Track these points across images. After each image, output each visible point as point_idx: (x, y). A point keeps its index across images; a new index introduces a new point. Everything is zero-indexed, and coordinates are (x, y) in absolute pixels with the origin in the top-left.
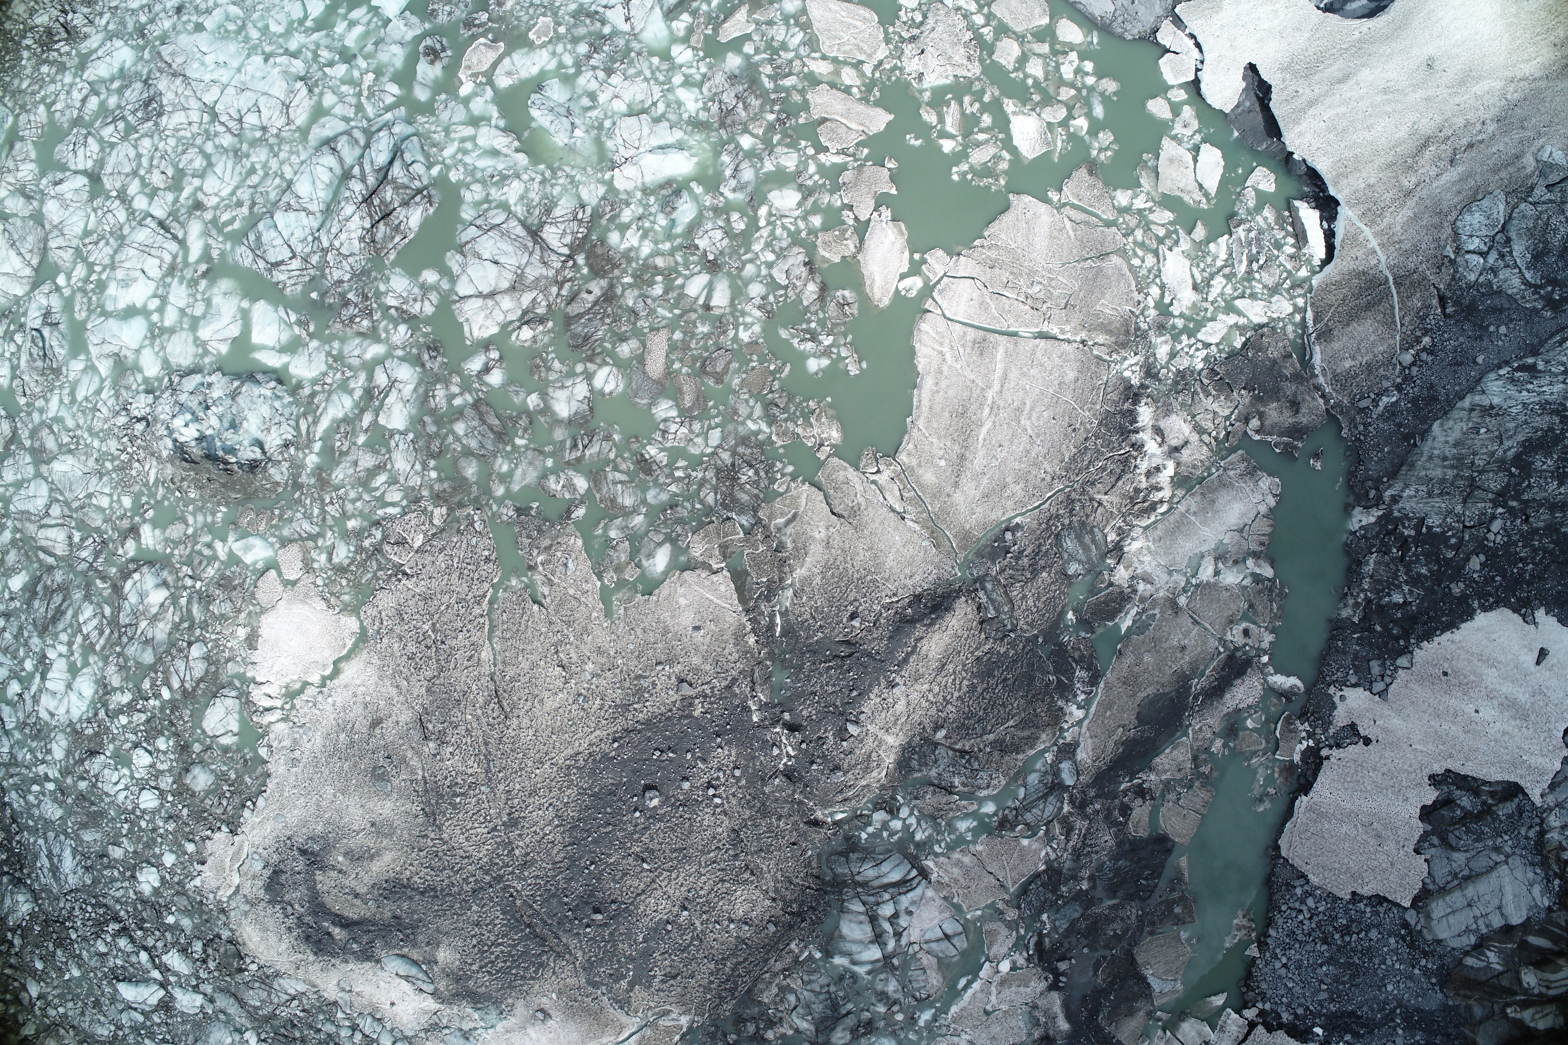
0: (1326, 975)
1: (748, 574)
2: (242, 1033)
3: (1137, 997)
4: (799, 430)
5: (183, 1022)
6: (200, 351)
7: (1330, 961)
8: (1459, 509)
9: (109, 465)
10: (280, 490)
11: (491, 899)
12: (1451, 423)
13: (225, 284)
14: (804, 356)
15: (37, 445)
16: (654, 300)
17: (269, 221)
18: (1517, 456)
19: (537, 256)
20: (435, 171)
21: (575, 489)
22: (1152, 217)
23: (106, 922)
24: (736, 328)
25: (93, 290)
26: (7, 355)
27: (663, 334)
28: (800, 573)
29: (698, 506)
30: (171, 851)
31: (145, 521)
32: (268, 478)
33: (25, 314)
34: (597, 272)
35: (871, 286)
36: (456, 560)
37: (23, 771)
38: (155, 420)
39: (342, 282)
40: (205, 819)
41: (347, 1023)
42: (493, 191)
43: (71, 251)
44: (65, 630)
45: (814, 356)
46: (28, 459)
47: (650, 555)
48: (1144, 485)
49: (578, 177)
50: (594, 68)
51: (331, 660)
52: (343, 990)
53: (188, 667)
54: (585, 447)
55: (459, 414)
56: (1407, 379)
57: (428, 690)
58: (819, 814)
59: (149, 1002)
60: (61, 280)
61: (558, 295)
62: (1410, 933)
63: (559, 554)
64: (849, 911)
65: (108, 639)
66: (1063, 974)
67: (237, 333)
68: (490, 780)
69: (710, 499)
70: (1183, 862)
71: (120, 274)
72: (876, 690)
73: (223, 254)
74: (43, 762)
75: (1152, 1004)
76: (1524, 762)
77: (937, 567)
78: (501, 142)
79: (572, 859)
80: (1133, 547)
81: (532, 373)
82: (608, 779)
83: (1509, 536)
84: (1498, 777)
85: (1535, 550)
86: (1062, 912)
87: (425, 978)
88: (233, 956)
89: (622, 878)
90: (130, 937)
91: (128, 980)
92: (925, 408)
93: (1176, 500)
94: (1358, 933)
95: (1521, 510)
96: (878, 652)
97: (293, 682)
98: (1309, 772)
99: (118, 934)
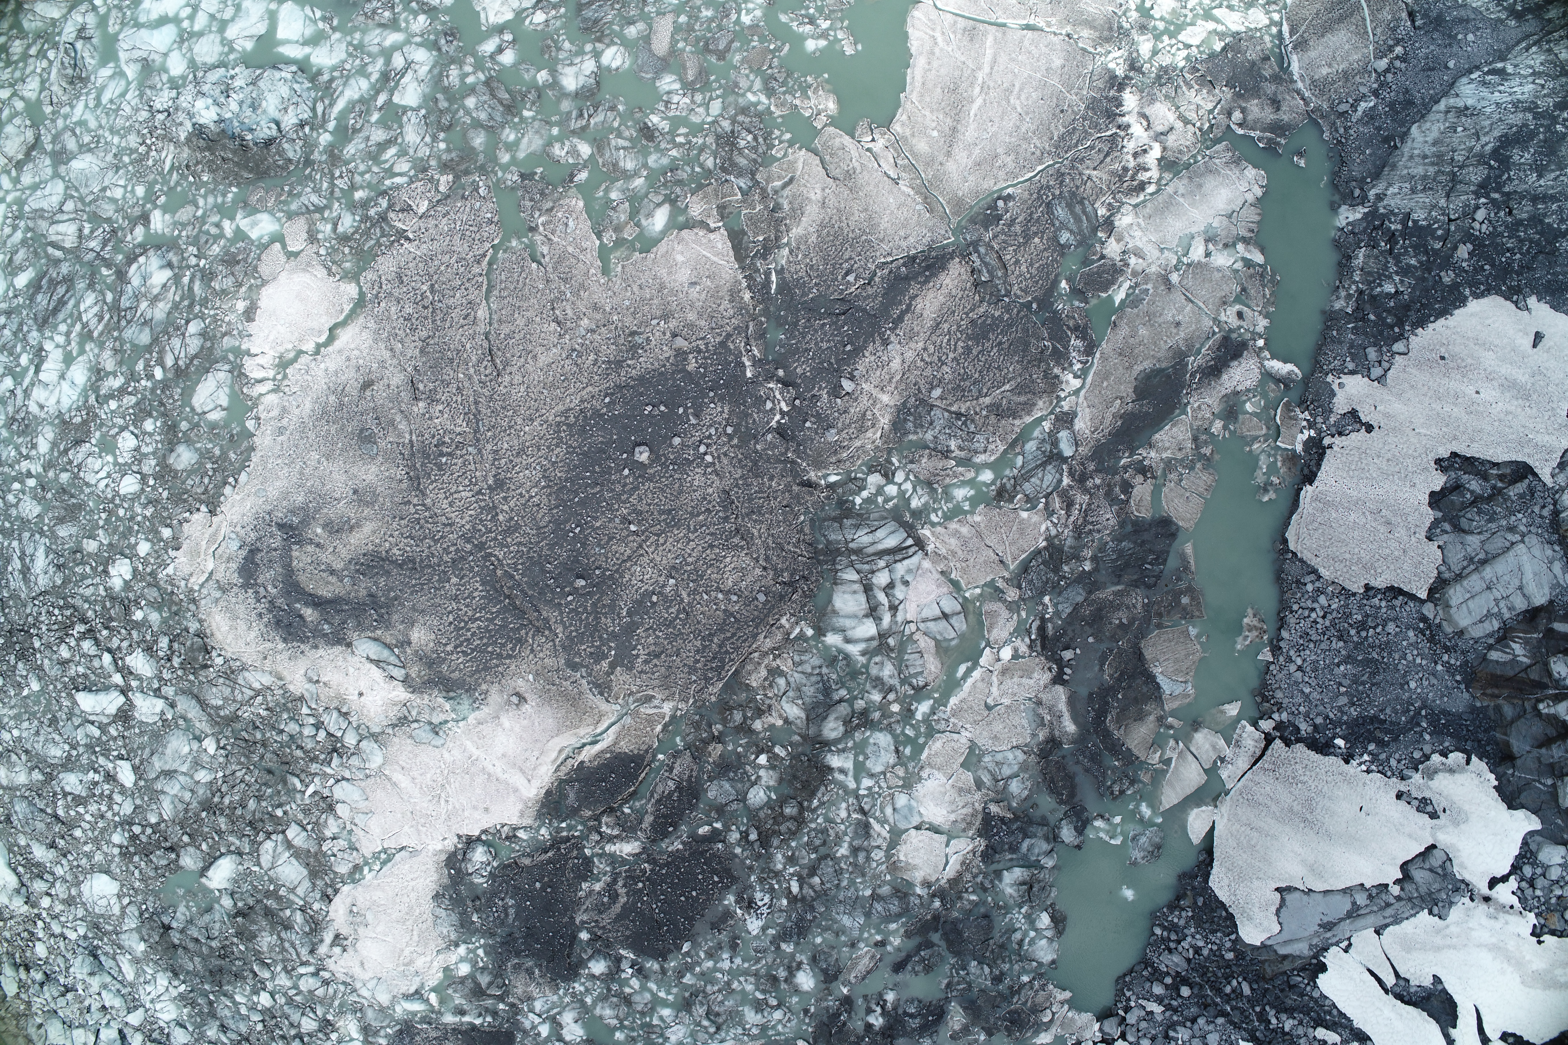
0: (1345, 676)
1: (745, 233)
2: (200, 741)
3: (1146, 698)
4: (797, 102)
5: (141, 733)
7: (1348, 659)
8: (1443, 202)
10: (292, 167)
11: (471, 569)
12: (1428, 124)
14: (803, 38)
15: (58, 147)
18: (1495, 152)
23: (72, 626)
25: (128, 6)
26: (39, 71)
27: (670, 18)
28: (796, 232)
29: (697, 169)
30: (147, 539)
31: (156, 207)
32: (281, 152)
33: (60, 33)
36: (459, 223)
37: (6, 469)
38: (177, 109)
40: (185, 501)
41: (312, 720)
44: (65, 321)
47: (649, 215)
48: (1132, 164)
51: (327, 326)
52: (310, 680)
53: (184, 345)
54: (590, 116)
56: (1381, 85)
57: (422, 351)
58: (812, 475)
59: (107, 712)
62: (1429, 627)
63: (560, 215)
64: (844, 582)
65: (107, 325)
66: (1068, 664)
67: (263, 32)
68: (478, 440)
69: (710, 163)
70: (1189, 549)
72: (870, 348)
75: (1163, 708)
76: (1530, 440)
77: (931, 230)
79: (558, 523)
80: (1124, 220)
81: (542, 53)
82: (597, 437)
83: (1494, 227)
84: (1506, 458)
86: (1065, 593)
87: (397, 662)
88: (199, 650)
89: (607, 543)
90: (96, 639)
91: (88, 689)
92: (918, 84)
93: (1164, 182)
94: (1374, 628)
95: (1504, 202)
96: (872, 308)
97: (287, 351)
98: (1313, 463)
99: (83, 636)
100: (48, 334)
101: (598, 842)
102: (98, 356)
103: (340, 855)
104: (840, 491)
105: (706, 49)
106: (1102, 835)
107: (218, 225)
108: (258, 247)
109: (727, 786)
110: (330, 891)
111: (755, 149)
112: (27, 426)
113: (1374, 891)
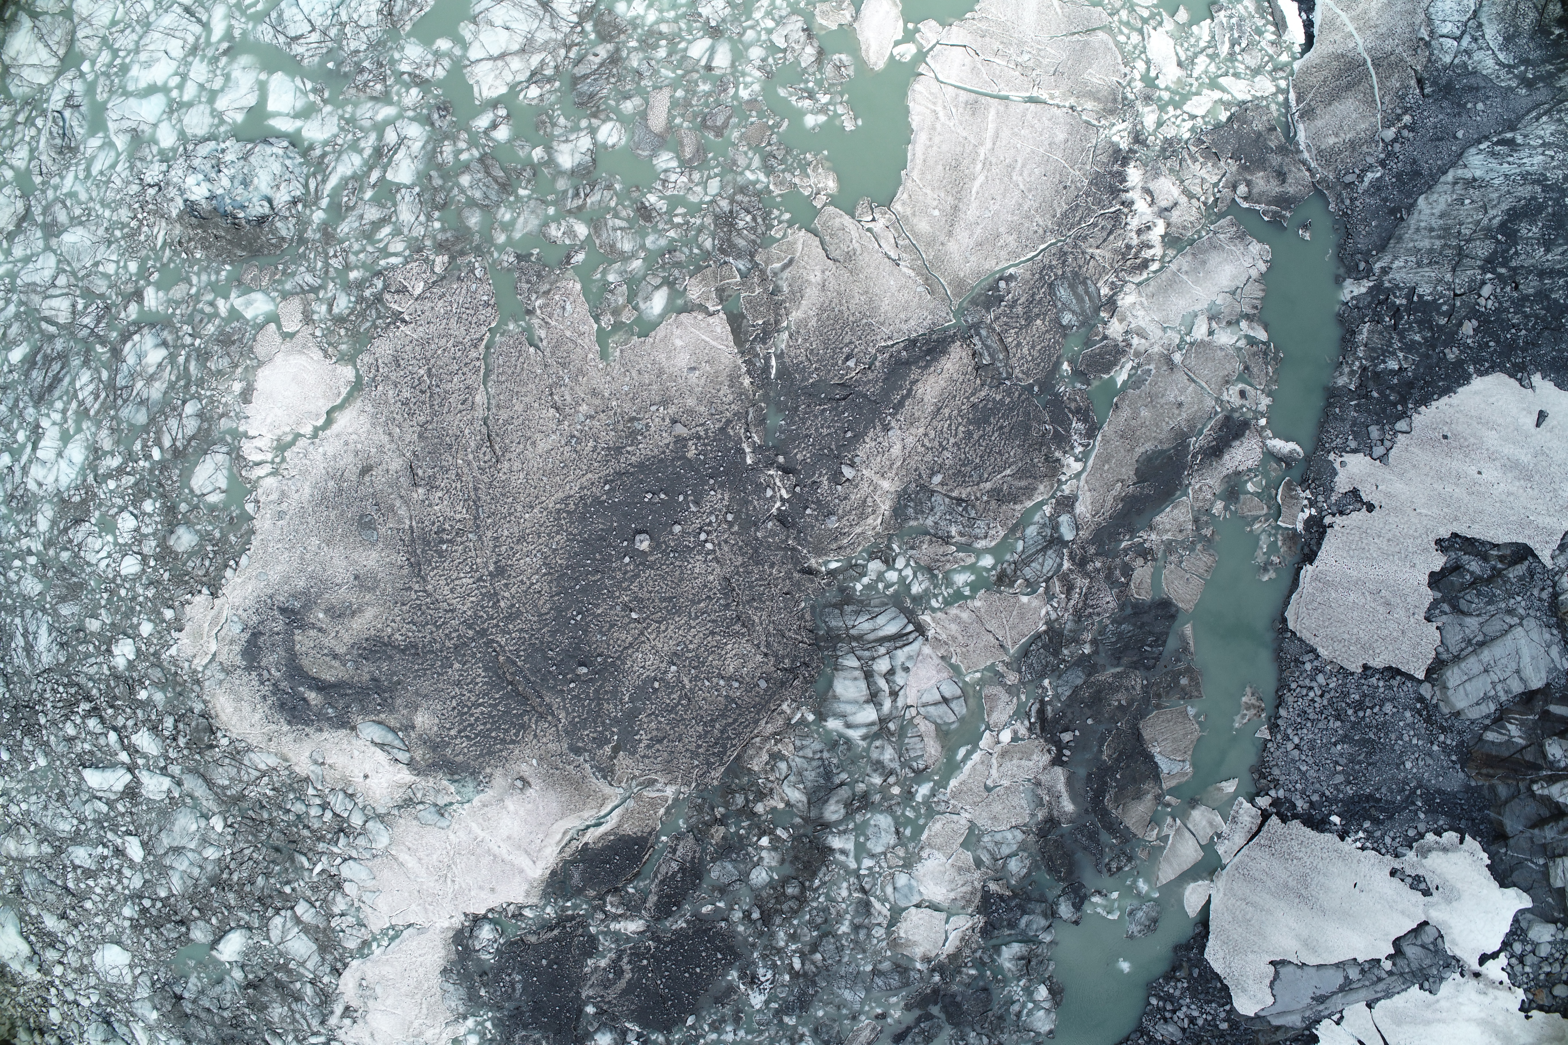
0: (1341, 755)
1: (744, 317)
2: (207, 818)
3: (1144, 779)
4: (797, 180)
5: (149, 810)
6: (216, 121)
7: (1345, 739)
8: (1448, 277)
9: (118, 233)
10: (285, 246)
11: (473, 655)
12: (1436, 196)
13: (244, 60)
14: (802, 113)
15: (49, 219)
16: (658, 62)
18: (1503, 225)
19: (547, 22)
21: (575, 236)
23: (77, 703)
24: (736, 87)
27: (666, 93)
28: (796, 315)
32: (274, 231)
34: (603, 37)
35: (867, 51)
36: (455, 305)
37: (7, 546)
38: (167, 184)
39: (358, 51)
40: (187, 583)
41: (318, 801)
44: (60, 398)
45: (812, 112)
46: (39, 234)
48: (1135, 241)
51: (325, 409)
52: (316, 762)
55: (466, 167)
56: (1389, 155)
57: (420, 436)
58: (813, 562)
59: (114, 789)
61: (566, 57)
62: (1426, 707)
63: (557, 297)
64: (844, 668)
65: (103, 404)
66: (1067, 746)
67: (253, 103)
68: (478, 527)
69: (708, 244)
70: (1188, 630)
72: (871, 434)
73: (244, 33)
74: (27, 535)
75: (1161, 788)
76: (1531, 522)
77: (932, 312)
79: (559, 610)
80: (1127, 299)
81: (537, 129)
82: (598, 524)
83: (1500, 303)
84: (1507, 540)
85: (1527, 317)
86: (1064, 676)
87: (401, 745)
88: (205, 730)
89: (609, 630)
90: (101, 717)
91: (95, 766)
92: (919, 161)
93: (1167, 259)
94: (1372, 708)
95: (1510, 277)
96: (873, 393)
97: (285, 433)
98: (1313, 542)
99: (88, 714)
100: (44, 411)
101: (602, 921)
102: (95, 435)
103: (348, 931)
104: (841, 577)
105: (704, 125)
106: (1099, 910)
107: (212, 304)
108: (253, 327)
109: (729, 866)
110: (339, 965)
111: (753, 230)
112: (26, 503)
113: (1367, 966)
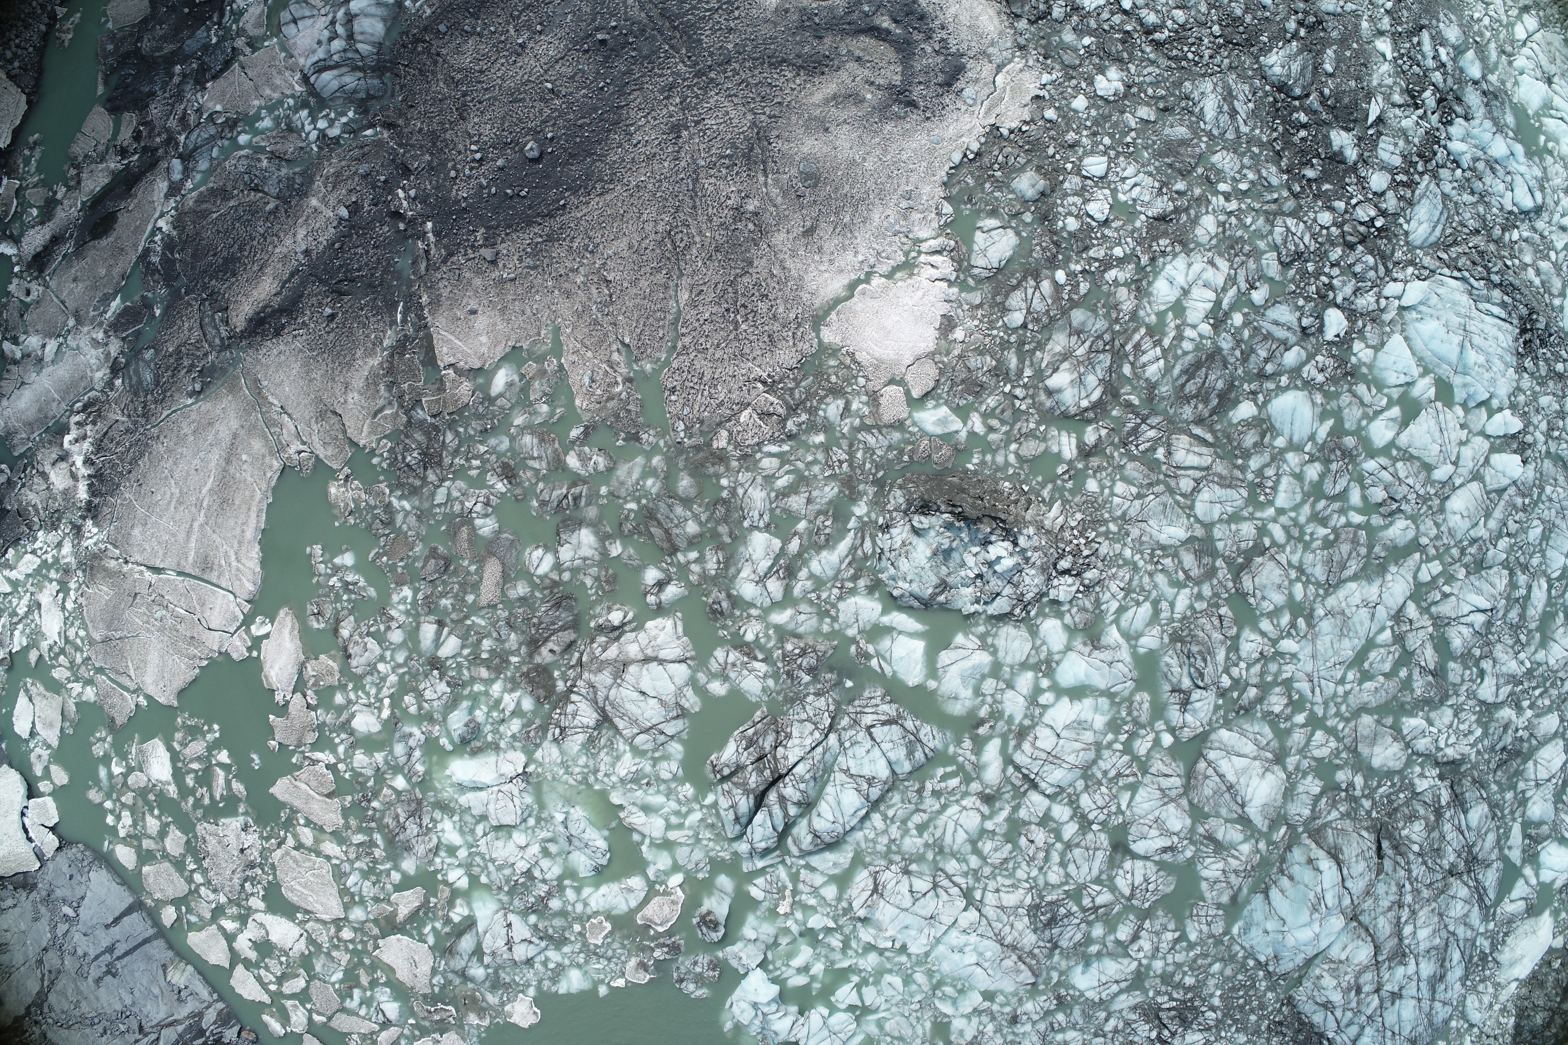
1: (422, 362)
6: (990, 640)
10: (900, 481)
11: (711, 54)
13: (957, 709)
14: (356, 568)
15: (1206, 560)
17: (898, 770)
19: (601, 695)
20: (710, 799)
21: (579, 455)
22: (68, 674)
23: (1171, 40)
25: (1126, 723)
26: (1243, 665)
27: (483, 601)
28: (375, 361)
29: (461, 430)
30: (1076, 111)
31: (1070, 463)
33: (1217, 708)
35: (293, 629)
36: (706, 393)
37: (1258, 206)
38: (1043, 569)
39: (816, 695)
40: (1028, 143)
42: (648, 769)
43: (1153, 770)
44: (1185, 353)
45: (347, 568)
46: (1220, 545)
47: (510, 385)
49: (561, 772)
50: (544, 881)
51: (855, 299)
53: (1029, 302)
55: (693, 542)
57: (751, 264)
58: (386, 134)
60: (1167, 740)
63: (599, 392)
64: (373, 44)
65: (1129, 338)
68: (695, 172)
69: (449, 437)
70: (100, 90)
71: (1088, 737)
72: (321, 248)
73: (959, 742)
74: (1230, 215)
77: (258, 361)
78: (637, 819)
79: (621, 94)
80: (103, 373)
81: (615, 577)
82: (575, 170)
86: (199, 45)
89: (575, 75)
90: (1142, 25)
92: (255, 511)
93: (67, 413)
96: (314, 284)
97: (903, 280)
99: (1157, 28)
104: (364, 123)
105: (447, 561)
108: (940, 397)
111: (406, 449)
112: (1231, 247)
